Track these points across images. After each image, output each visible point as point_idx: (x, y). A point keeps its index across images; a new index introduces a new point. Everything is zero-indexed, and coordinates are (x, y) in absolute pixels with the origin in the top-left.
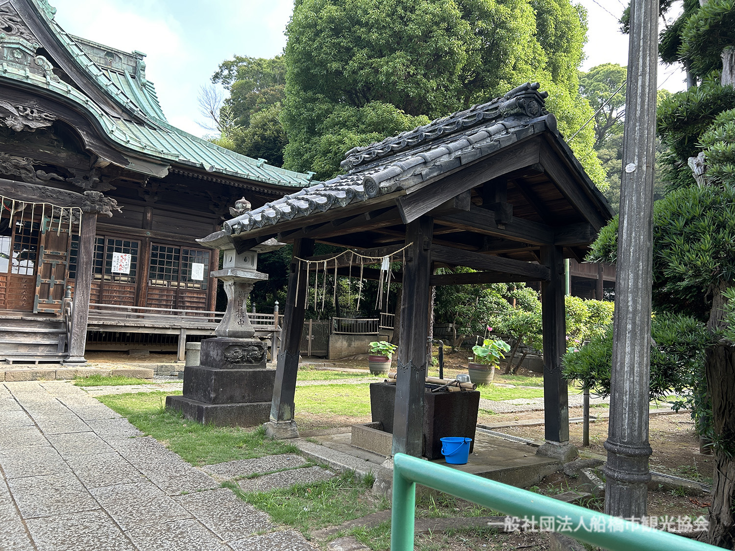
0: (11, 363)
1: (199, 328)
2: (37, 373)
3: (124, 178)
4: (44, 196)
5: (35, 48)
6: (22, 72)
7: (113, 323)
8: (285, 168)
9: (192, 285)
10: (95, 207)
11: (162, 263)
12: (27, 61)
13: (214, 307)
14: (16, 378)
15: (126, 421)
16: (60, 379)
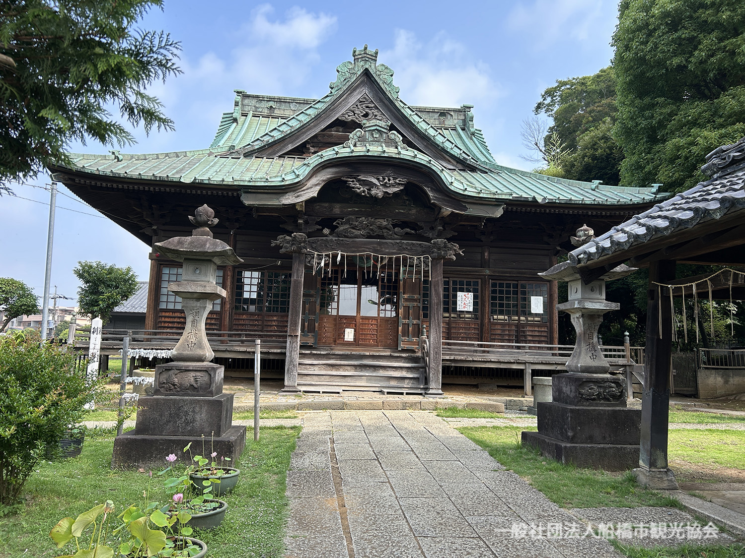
0: (386, 393)
1: (544, 362)
2: (406, 403)
3: (463, 223)
4: (401, 249)
5: (388, 126)
6: (380, 149)
7: (463, 358)
8: (622, 186)
9: (532, 319)
10: (441, 253)
11: (501, 299)
12: (383, 138)
13: (556, 340)
14: (392, 407)
15: (486, 454)
16: (424, 410)
